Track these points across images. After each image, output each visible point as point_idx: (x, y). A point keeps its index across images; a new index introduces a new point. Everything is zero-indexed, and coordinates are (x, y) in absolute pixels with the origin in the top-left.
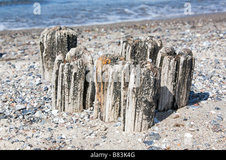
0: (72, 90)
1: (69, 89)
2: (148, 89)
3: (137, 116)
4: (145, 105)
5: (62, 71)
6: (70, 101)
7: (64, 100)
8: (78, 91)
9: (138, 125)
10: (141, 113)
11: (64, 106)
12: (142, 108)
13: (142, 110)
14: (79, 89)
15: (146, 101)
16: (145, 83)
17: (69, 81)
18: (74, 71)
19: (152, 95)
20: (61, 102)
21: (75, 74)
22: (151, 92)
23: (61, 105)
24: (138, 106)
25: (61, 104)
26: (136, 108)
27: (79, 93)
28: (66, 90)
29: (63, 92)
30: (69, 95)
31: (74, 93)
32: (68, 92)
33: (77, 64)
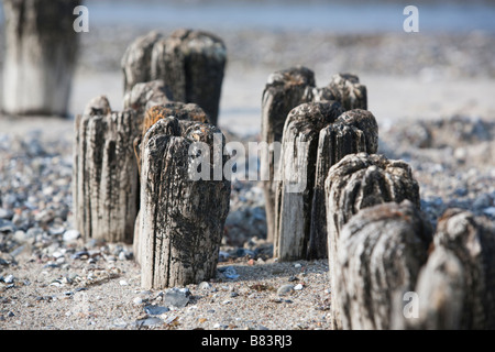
0: (104, 182)
1: (98, 180)
2: (181, 188)
3: (158, 249)
4: (174, 225)
5: (85, 134)
6: (102, 211)
7: (90, 208)
8: (119, 189)
9: (160, 269)
10: (166, 242)
11: (90, 221)
12: (168, 231)
13: (168, 234)
14: (122, 185)
15: (176, 216)
16: (174, 173)
17: (98, 162)
18: (109, 137)
19: (190, 201)
20: (84, 211)
21: (112, 144)
22: (187, 195)
23: (85, 220)
24: (158, 225)
25: (84, 216)
26: (156, 229)
27: (122, 194)
28: (93, 182)
29: (87, 188)
30: (98, 197)
31: (109, 194)
32: (95, 188)
33: (116, 122)
